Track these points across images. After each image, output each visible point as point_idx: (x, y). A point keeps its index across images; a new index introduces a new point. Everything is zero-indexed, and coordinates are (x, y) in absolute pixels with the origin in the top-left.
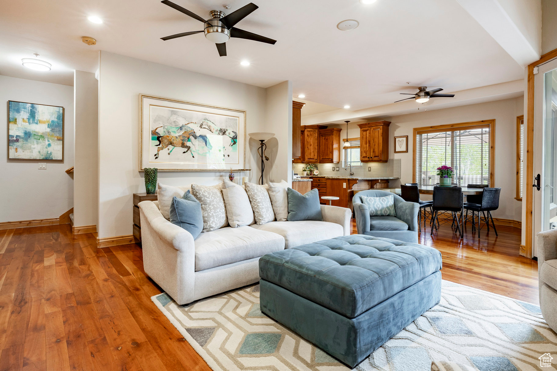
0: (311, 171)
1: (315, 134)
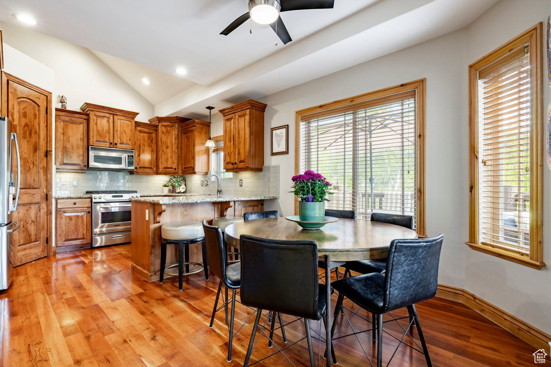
0: (174, 187)
1: (175, 130)
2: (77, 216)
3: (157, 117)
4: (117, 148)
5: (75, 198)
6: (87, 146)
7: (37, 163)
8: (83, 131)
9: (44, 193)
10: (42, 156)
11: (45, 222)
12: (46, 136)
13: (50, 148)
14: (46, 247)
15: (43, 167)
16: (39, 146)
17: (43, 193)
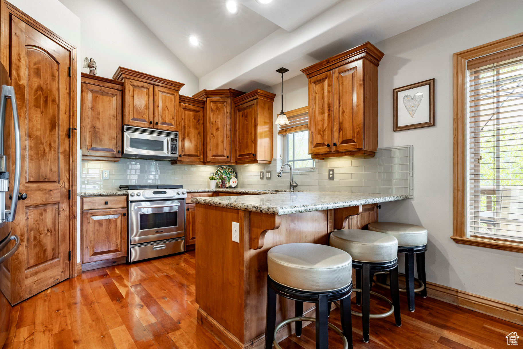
0: (223, 180)
1: (226, 107)
2: (109, 220)
3: (205, 90)
4: (157, 129)
5: (107, 196)
6: (121, 126)
7: (55, 145)
8: (117, 106)
9: (66, 189)
10: (63, 135)
11: (66, 230)
12: (68, 107)
13: (74, 126)
14: (68, 265)
15: (65, 151)
16: (58, 121)
17: (64, 189)
